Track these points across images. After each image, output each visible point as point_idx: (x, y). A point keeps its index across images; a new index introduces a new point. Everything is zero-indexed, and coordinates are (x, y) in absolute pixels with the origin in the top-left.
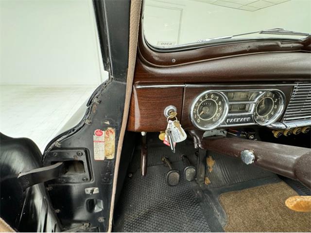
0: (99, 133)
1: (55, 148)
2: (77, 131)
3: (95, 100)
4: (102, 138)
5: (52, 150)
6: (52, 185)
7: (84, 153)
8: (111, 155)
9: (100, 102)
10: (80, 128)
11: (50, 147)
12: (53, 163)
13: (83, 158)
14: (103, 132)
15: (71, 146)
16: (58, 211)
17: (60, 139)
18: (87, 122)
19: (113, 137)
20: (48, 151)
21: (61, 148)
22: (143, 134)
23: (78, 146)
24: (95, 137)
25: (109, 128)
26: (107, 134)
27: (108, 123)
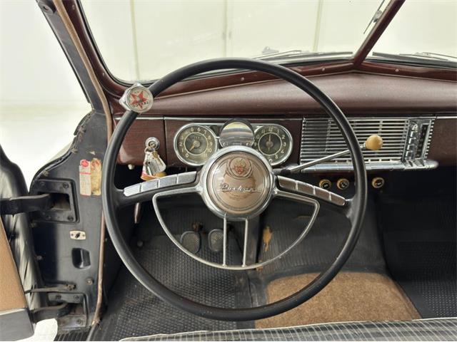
0: (84, 163)
1: (42, 177)
2: (64, 160)
3: (80, 130)
4: (88, 169)
5: (39, 178)
6: (36, 221)
7: (70, 185)
8: (98, 190)
9: (85, 131)
10: (66, 158)
11: (38, 176)
12: (40, 193)
13: (69, 191)
14: (89, 162)
15: (58, 177)
16: (40, 258)
17: (48, 168)
18: (73, 151)
19: (98, 168)
20: (36, 180)
21: (48, 177)
22: (130, 167)
23: (64, 177)
24: (81, 167)
25: (95, 159)
26: (93, 165)
27: (93, 153)
